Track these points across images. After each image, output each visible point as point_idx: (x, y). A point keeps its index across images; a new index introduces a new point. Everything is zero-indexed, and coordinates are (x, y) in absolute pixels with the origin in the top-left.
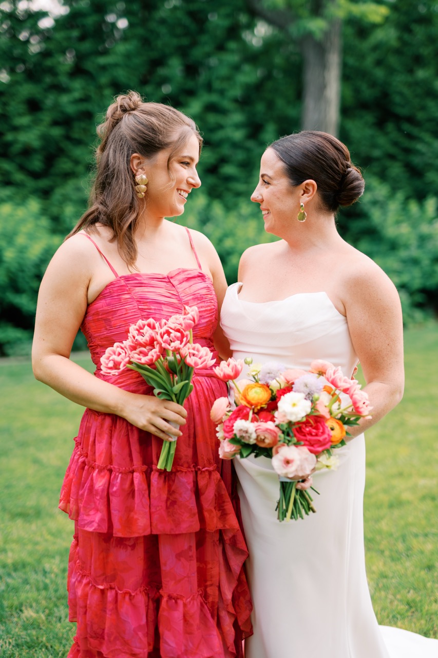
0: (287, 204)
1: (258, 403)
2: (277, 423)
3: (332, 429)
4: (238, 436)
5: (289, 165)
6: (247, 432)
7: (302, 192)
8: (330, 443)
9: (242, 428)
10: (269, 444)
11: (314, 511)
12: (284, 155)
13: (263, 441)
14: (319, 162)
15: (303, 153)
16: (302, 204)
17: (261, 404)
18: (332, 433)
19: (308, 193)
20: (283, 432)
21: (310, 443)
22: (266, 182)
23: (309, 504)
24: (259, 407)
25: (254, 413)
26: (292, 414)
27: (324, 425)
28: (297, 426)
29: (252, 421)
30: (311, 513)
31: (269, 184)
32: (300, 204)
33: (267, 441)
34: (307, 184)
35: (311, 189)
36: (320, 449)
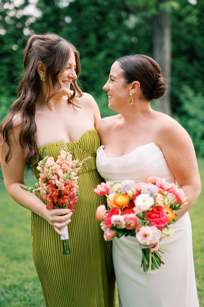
0: (122, 94)
1: (123, 204)
2: (136, 213)
3: (167, 213)
4: (115, 225)
5: (126, 71)
6: (119, 221)
7: (131, 88)
8: (167, 222)
9: (116, 219)
10: (133, 227)
11: (163, 264)
12: (124, 66)
13: (129, 225)
14: (143, 72)
15: (135, 66)
16: (131, 94)
17: (125, 205)
18: (168, 215)
19: (134, 89)
20: (140, 218)
21: (157, 223)
22: (112, 80)
23: (160, 260)
24: (124, 207)
25: (121, 211)
26: (143, 206)
27: (162, 211)
28: (147, 214)
29: (122, 215)
30: (162, 264)
31: (113, 81)
32: (130, 94)
33: (132, 225)
34: (135, 83)
35: (136, 86)
36: (163, 225)
